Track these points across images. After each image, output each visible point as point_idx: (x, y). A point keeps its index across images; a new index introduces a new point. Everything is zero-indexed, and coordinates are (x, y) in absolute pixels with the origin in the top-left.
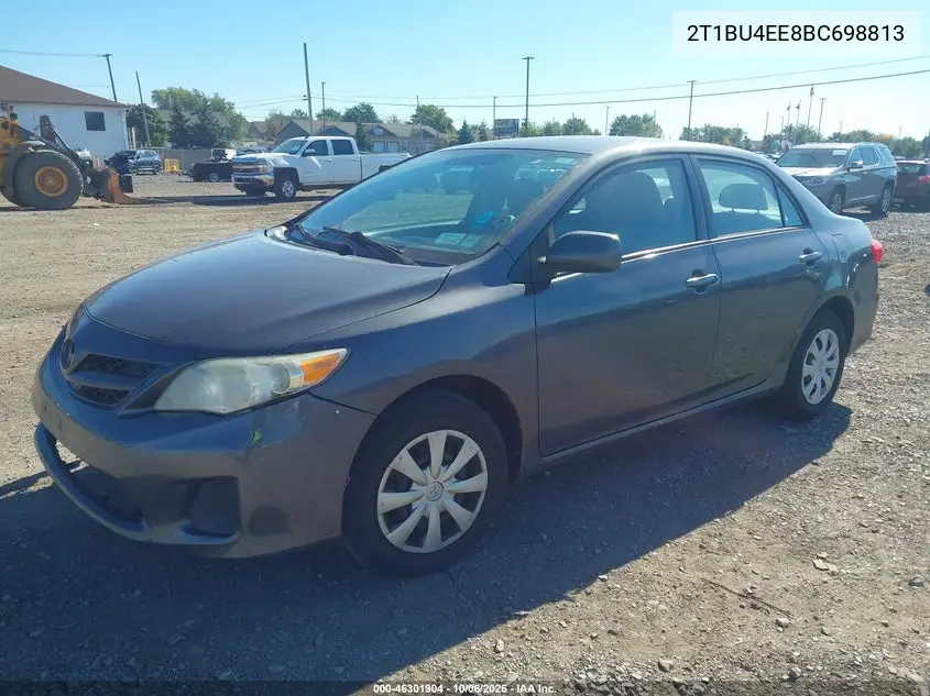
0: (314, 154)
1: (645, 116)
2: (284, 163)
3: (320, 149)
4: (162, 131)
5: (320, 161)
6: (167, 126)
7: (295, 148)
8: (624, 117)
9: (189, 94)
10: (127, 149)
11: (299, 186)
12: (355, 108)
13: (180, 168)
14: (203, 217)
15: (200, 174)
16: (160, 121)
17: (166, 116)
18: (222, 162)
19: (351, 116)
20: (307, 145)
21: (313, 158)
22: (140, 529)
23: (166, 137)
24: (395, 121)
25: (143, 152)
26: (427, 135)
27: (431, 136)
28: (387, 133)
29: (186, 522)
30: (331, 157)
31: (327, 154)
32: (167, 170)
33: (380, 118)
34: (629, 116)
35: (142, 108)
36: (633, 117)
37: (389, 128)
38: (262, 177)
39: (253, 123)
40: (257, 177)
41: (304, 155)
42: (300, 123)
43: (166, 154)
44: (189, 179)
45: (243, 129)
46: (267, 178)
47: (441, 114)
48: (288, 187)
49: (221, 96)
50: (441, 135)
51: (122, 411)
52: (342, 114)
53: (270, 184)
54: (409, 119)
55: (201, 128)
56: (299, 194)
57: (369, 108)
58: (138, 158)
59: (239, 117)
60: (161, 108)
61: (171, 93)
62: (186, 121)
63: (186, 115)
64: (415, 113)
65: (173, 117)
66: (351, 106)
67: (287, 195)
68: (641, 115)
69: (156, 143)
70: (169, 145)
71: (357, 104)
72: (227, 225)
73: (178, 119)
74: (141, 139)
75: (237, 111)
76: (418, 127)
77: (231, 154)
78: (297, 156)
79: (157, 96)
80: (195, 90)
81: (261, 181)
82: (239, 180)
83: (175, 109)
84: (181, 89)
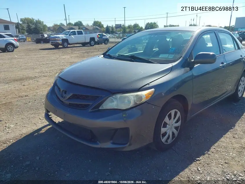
0: (72, 35)
1: (154, 23)
2: (64, 38)
3: (74, 33)
4: (24, 30)
5: (74, 37)
6: (25, 28)
7: (67, 34)
8: (149, 23)
9: (30, 19)
10: (16, 35)
11: (69, 44)
12: (77, 22)
13: (31, 40)
14: (45, 53)
15: (38, 41)
16: (23, 27)
17: (25, 26)
18: (44, 38)
19: (76, 24)
20: (70, 32)
21: (72, 36)
22: (98, 144)
23: (25, 31)
24: (88, 25)
25: (21, 35)
26: (97, 29)
27: (98, 29)
28: (86, 29)
29: (112, 141)
30: (77, 35)
31: (76, 35)
32: (28, 40)
33: (84, 25)
34: (150, 23)
35: (18, 23)
36: (151, 23)
37: (87, 27)
38: (59, 42)
39: (49, 27)
40: (57, 42)
41: (70, 35)
42: (63, 27)
43: (27, 36)
44: (35, 43)
45: (47, 29)
46: (60, 42)
47: (100, 23)
48: (66, 44)
49: (40, 20)
50: (101, 29)
51: (90, 110)
52: (73, 24)
53: (61, 43)
54: (92, 25)
55: (35, 29)
56: (69, 46)
57: (81, 22)
58: (19, 37)
59: (45, 25)
60: (23, 23)
61: (25, 19)
62: (31, 27)
63: (31, 25)
64: (93, 23)
65: (27, 26)
66: (76, 22)
67: (66, 46)
68: (153, 22)
69: (23, 33)
70: (26, 34)
71: (77, 21)
72: (52, 55)
73: (29, 26)
74: (19, 32)
75: (45, 24)
76: (95, 27)
77: (46, 36)
78: (68, 35)
79: (21, 20)
80: (32, 18)
81: (58, 43)
82: (52, 43)
83: (28, 23)
84: (28, 18)
